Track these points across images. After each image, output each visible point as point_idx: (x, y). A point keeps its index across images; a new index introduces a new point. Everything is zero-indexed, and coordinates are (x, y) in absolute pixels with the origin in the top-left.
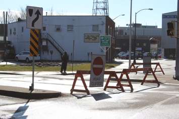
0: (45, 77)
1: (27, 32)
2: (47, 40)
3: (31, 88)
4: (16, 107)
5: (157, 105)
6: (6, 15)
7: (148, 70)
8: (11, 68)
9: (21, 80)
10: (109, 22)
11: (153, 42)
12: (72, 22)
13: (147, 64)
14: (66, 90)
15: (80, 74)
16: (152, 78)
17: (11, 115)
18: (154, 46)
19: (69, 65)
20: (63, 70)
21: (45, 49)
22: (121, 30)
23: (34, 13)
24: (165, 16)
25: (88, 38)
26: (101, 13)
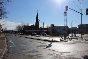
0: (55, 38)
1: (52, 29)
2: (55, 31)
3: (52, 40)
4: (50, 43)
5: (77, 43)
6: (47, 26)
7: (75, 36)
8: (48, 36)
9: (51, 38)
10: (67, 27)
11: (76, 30)
12: (60, 27)
13: (75, 35)
14: (59, 40)
15: (62, 37)
16: (76, 38)
17: (49, 45)
18: (77, 31)
19: (60, 35)
20: (59, 36)
21: (55, 32)
22: (70, 28)
23: (53, 26)
24: (79, 25)
25: (63, 30)
26: (66, 25)
